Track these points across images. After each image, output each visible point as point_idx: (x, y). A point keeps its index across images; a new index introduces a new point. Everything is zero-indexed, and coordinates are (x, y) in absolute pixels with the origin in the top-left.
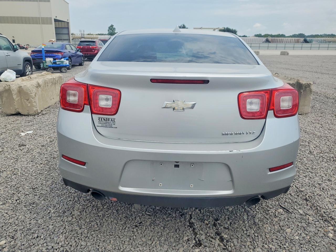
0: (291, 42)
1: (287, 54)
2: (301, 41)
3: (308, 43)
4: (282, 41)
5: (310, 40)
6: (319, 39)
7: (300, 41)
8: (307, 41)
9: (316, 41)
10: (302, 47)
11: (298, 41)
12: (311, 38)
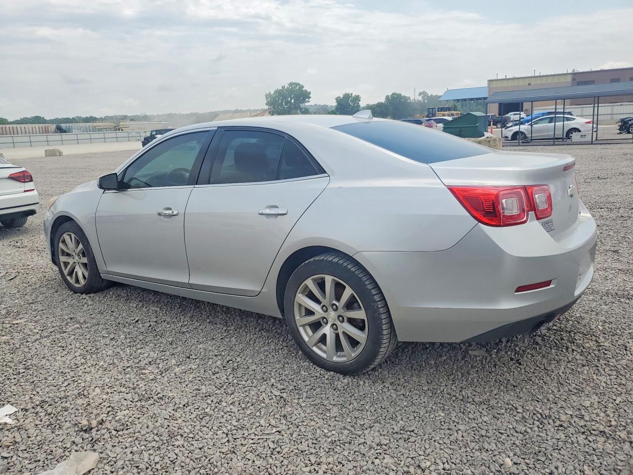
0: (35, 132)
1: (59, 155)
2: (53, 130)
3: (65, 132)
4: (15, 130)
5: (68, 127)
6: (81, 124)
7: (50, 129)
8: (63, 129)
9: (78, 129)
10: (62, 140)
11: (47, 129)
12: (68, 125)
